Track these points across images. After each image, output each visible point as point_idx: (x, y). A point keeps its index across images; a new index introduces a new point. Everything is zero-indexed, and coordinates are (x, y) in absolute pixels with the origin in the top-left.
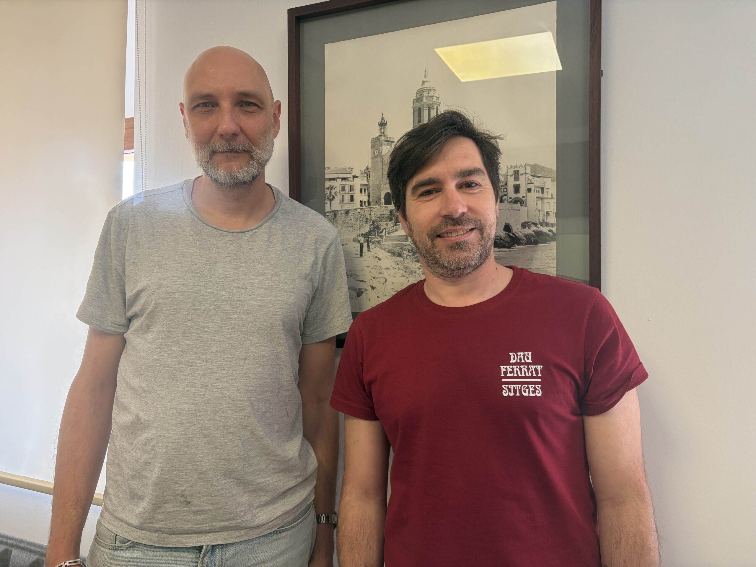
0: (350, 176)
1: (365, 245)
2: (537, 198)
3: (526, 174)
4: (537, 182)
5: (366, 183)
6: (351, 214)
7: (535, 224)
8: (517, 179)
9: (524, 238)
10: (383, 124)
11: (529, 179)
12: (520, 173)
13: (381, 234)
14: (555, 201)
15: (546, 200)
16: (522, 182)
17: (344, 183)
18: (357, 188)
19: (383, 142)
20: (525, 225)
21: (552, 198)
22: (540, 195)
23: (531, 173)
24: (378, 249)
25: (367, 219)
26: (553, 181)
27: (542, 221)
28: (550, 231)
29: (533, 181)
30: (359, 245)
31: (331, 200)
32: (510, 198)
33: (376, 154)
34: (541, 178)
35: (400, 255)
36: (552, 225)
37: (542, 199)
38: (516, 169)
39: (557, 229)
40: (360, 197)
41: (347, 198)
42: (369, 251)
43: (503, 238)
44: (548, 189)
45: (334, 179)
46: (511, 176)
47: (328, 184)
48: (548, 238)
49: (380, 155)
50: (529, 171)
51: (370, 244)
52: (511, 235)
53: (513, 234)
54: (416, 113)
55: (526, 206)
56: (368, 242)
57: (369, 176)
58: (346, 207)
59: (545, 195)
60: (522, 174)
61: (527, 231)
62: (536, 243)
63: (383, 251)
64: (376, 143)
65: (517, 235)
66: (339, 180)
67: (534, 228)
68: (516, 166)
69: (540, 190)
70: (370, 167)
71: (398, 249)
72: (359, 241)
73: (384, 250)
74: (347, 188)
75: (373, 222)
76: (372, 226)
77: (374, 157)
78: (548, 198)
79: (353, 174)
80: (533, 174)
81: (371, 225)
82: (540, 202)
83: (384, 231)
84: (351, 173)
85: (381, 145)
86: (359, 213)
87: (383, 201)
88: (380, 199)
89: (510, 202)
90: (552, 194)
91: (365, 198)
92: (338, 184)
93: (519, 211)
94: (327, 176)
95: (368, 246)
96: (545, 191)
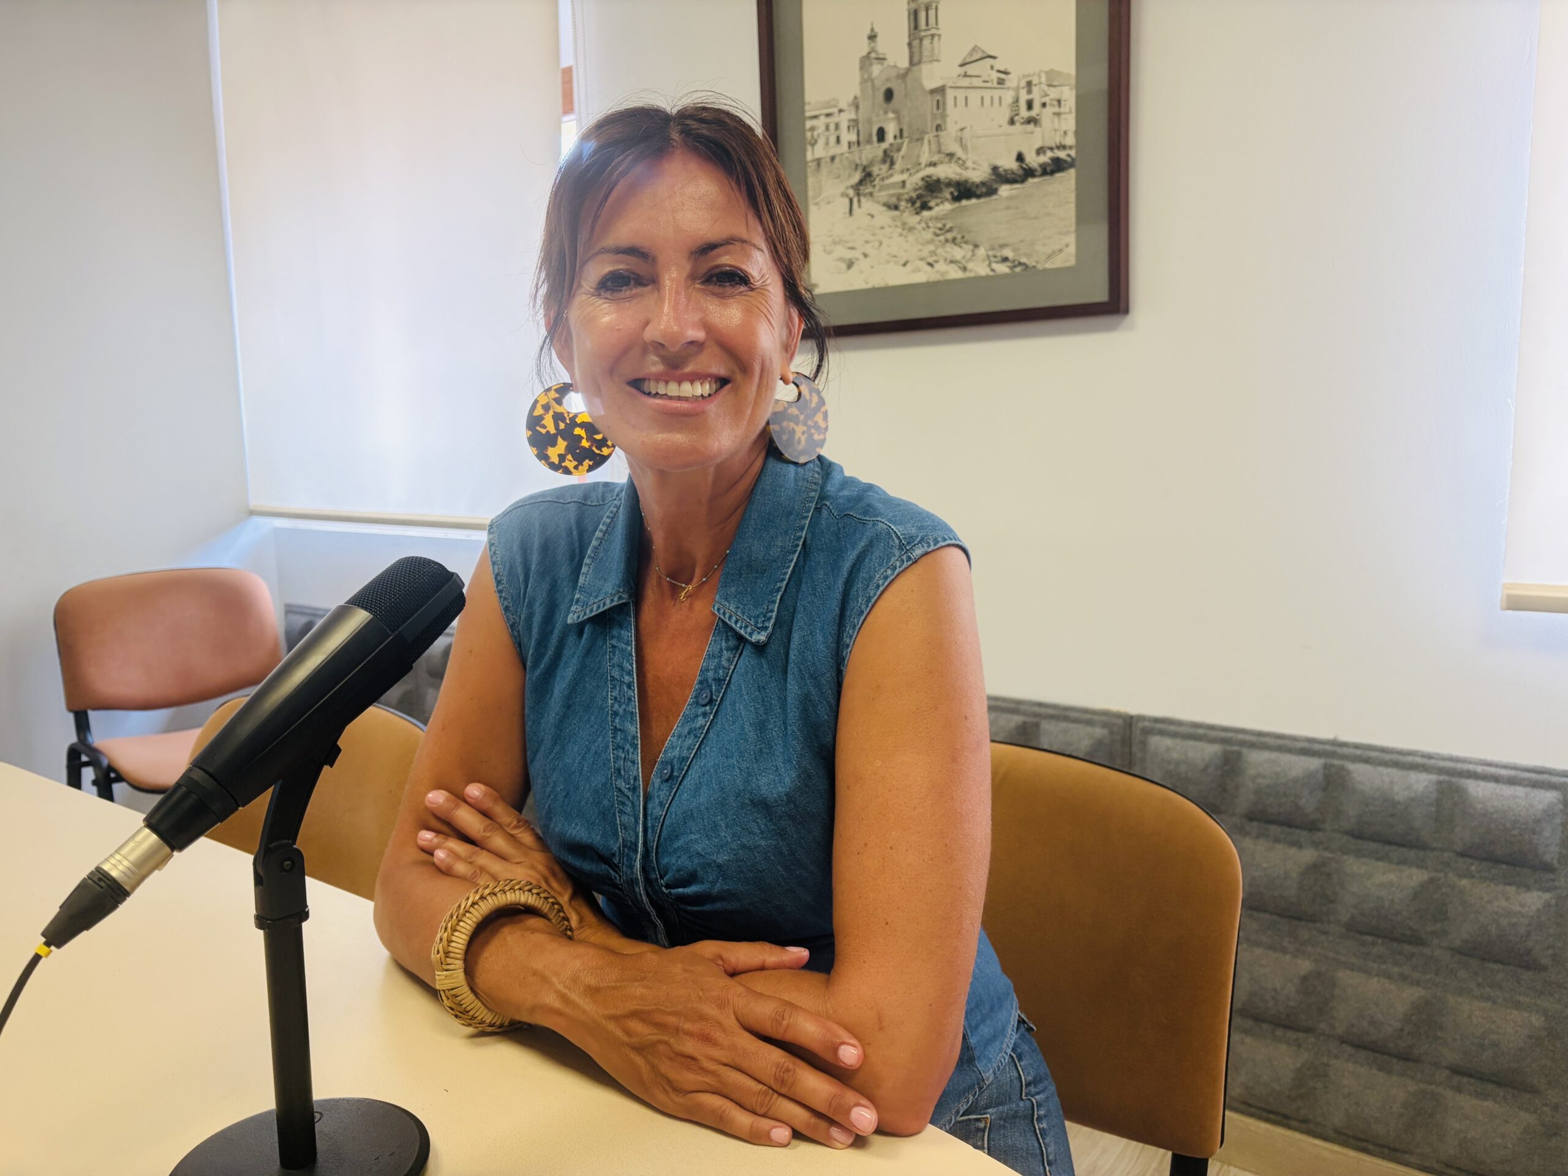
0: (835, 110)
1: (855, 200)
2: (1055, 114)
3: (1040, 83)
4: (1053, 93)
5: (853, 116)
6: (837, 160)
7: (1051, 149)
8: (1029, 92)
9: (1039, 169)
10: (872, 37)
11: (1044, 91)
12: (1034, 82)
13: (874, 184)
14: (1073, 115)
15: (1063, 116)
16: (1036, 96)
17: (828, 120)
18: (844, 126)
19: (875, 61)
20: (1040, 151)
21: (1070, 112)
22: (1056, 110)
23: (1047, 80)
24: (870, 203)
25: (857, 165)
26: (1071, 89)
27: (1058, 144)
28: (1069, 155)
29: (1048, 92)
30: (847, 201)
31: (813, 144)
32: (1023, 118)
33: (866, 76)
34: (1059, 88)
35: (896, 208)
36: (1071, 147)
37: (1058, 114)
38: (1029, 79)
39: (1077, 152)
40: (848, 137)
41: (833, 139)
42: (860, 206)
43: (1015, 172)
44: (1065, 101)
45: (816, 117)
46: (1023, 88)
47: (809, 124)
48: (1066, 166)
49: (871, 80)
50: (1043, 80)
51: (862, 198)
52: (1024, 166)
53: (1027, 165)
54: (912, 17)
55: (1040, 126)
56: (858, 195)
57: (857, 107)
58: (831, 152)
59: (1062, 110)
60: (1036, 85)
61: (1045, 158)
62: (1052, 173)
63: (876, 205)
64: (866, 62)
65: (1030, 165)
66: (822, 118)
67: (1049, 154)
68: (1028, 75)
69: (1056, 103)
70: (859, 94)
71: (894, 200)
72: (847, 196)
73: (878, 202)
74: (832, 127)
75: (864, 169)
76: (863, 174)
77: (864, 81)
78: (1065, 113)
79: (839, 108)
80: (1049, 83)
81: (862, 172)
82: (1056, 119)
83: (878, 179)
84: (835, 106)
85: (871, 65)
86: (847, 158)
87: (875, 138)
88: (870, 135)
89: (1023, 123)
90: (1070, 109)
91: (853, 137)
92: (820, 123)
93: (1031, 135)
94: (808, 114)
95: (859, 201)
96: (1063, 103)
